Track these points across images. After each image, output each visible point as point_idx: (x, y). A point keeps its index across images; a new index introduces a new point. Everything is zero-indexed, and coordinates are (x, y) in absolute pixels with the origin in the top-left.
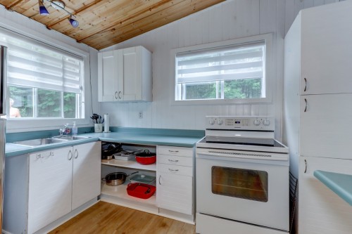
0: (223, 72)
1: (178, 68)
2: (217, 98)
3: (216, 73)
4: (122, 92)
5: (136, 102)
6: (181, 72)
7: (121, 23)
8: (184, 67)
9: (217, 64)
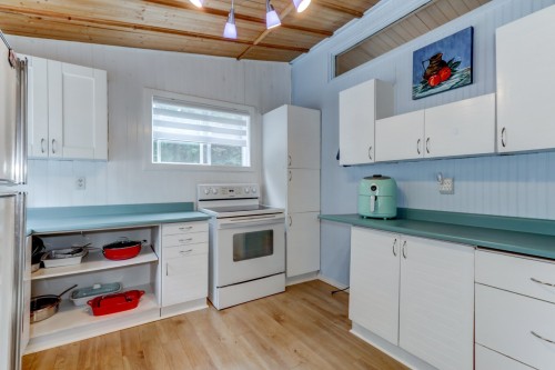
0: (210, 134)
1: (155, 117)
2: (202, 163)
3: (202, 133)
4: (59, 140)
5: (94, 161)
6: (159, 123)
7: (70, 19)
8: (161, 117)
9: (200, 123)
